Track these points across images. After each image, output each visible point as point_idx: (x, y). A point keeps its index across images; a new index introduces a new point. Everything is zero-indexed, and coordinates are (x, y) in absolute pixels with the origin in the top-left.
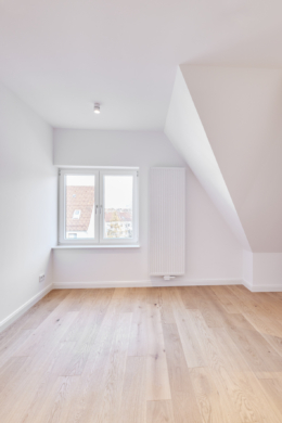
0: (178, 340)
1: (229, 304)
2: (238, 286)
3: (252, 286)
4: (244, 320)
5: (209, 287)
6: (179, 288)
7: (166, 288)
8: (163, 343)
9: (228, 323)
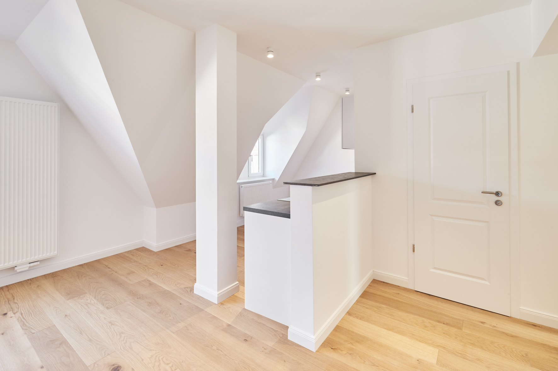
0: (64, 342)
1: (131, 273)
2: (137, 250)
3: (155, 245)
4: (151, 284)
5: (98, 261)
6: (45, 276)
7: (21, 284)
8: (37, 359)
9: (133, 294)
